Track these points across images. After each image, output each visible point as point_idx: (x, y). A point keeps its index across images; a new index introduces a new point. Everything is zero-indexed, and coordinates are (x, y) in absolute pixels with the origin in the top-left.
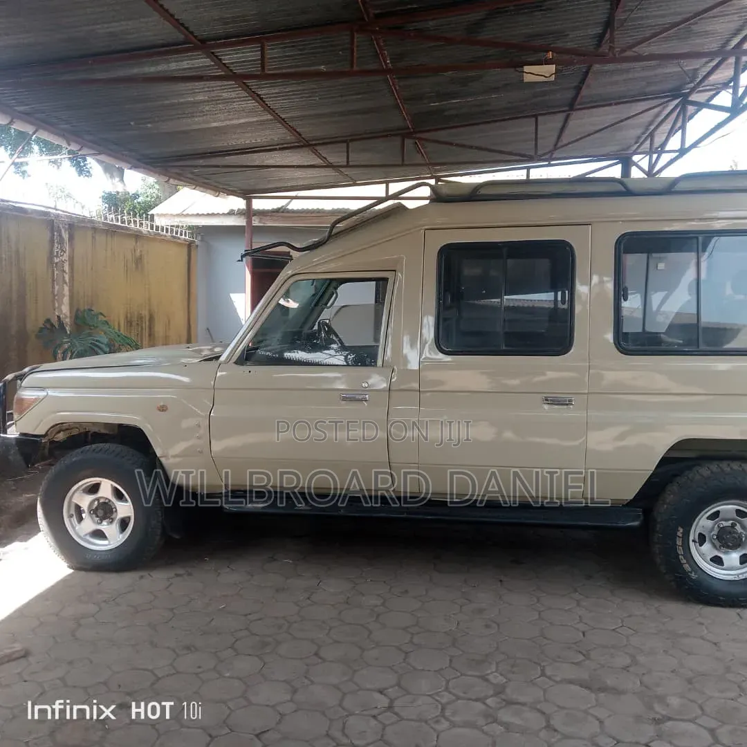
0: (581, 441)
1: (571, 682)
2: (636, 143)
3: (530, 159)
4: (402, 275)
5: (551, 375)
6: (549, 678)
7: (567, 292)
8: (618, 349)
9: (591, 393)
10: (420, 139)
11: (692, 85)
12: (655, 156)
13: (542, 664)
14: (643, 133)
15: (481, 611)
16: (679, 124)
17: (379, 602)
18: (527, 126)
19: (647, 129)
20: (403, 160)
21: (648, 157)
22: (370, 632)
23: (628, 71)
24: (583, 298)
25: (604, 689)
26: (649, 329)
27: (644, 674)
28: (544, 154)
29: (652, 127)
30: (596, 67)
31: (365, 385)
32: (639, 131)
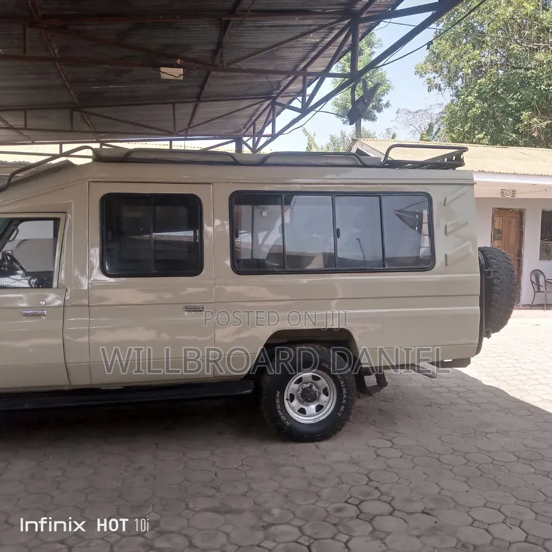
0: (211, 336)
1: (207, 510)
2: (244, 128)
3: (170, 133)
4: (72, 217)
5: (191, 290)
6: (191, 510)
7: (198, 231)
8: (234, 271)
9: (217, 302)
10: (85, 112)
11: (278, 91)
12: (257, 138)
13: (186, 501)
14: (249, 122)
15: (140, 469)
16: (271, 118)
17: (60, 473)
18: (167, 110)
19: (251, 119)
20: (72, 127)
21: (252, 139)
22: (52, 497)
23: (235, 78)
24: (210, 235)
25: (230, 511)
26: (255, 257)
27: (256, 497)
28: (180, 131)
29: (254, 118)
30: (213, 73)
31: (43, 303)
32: (245, 120)
